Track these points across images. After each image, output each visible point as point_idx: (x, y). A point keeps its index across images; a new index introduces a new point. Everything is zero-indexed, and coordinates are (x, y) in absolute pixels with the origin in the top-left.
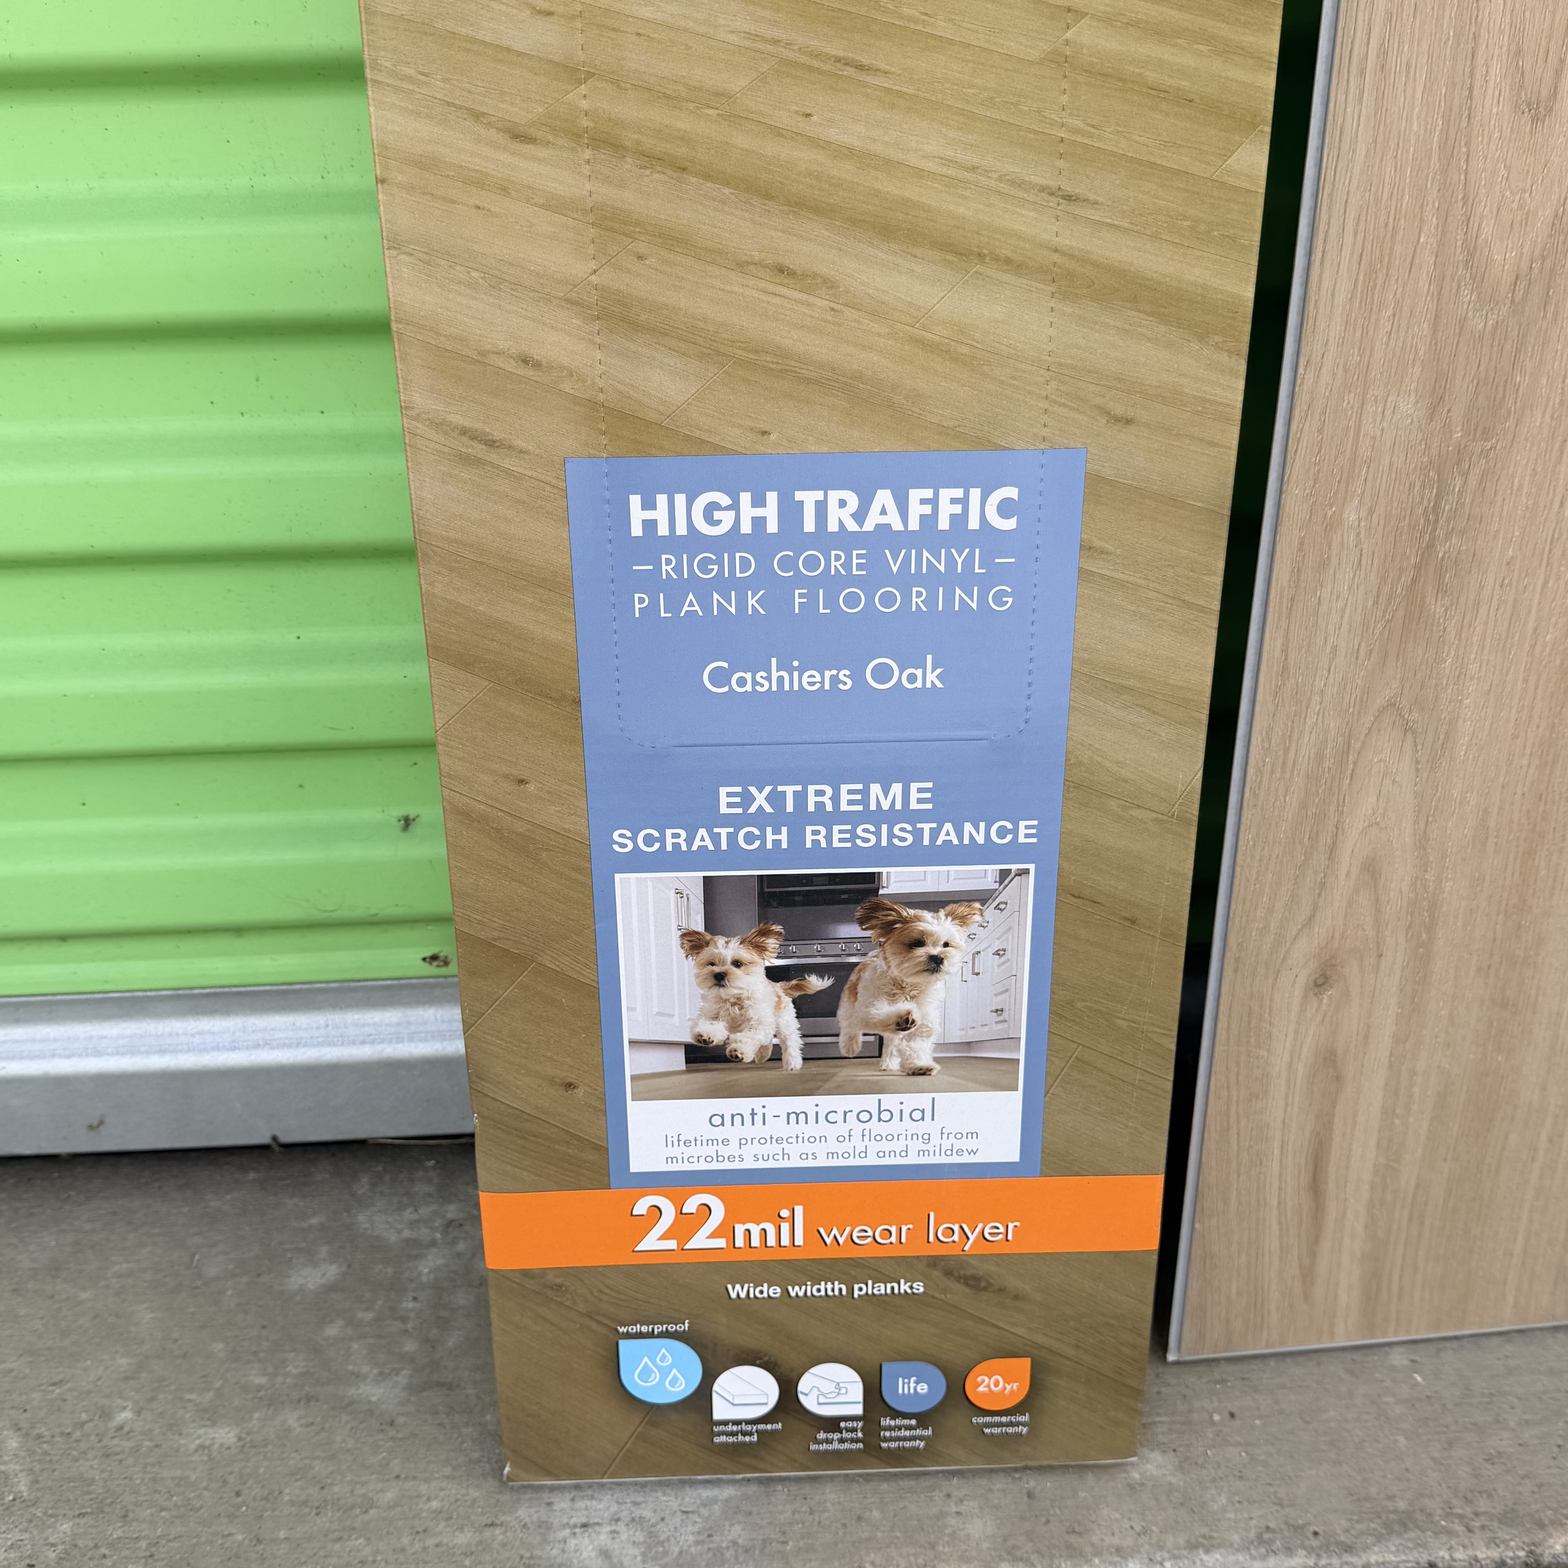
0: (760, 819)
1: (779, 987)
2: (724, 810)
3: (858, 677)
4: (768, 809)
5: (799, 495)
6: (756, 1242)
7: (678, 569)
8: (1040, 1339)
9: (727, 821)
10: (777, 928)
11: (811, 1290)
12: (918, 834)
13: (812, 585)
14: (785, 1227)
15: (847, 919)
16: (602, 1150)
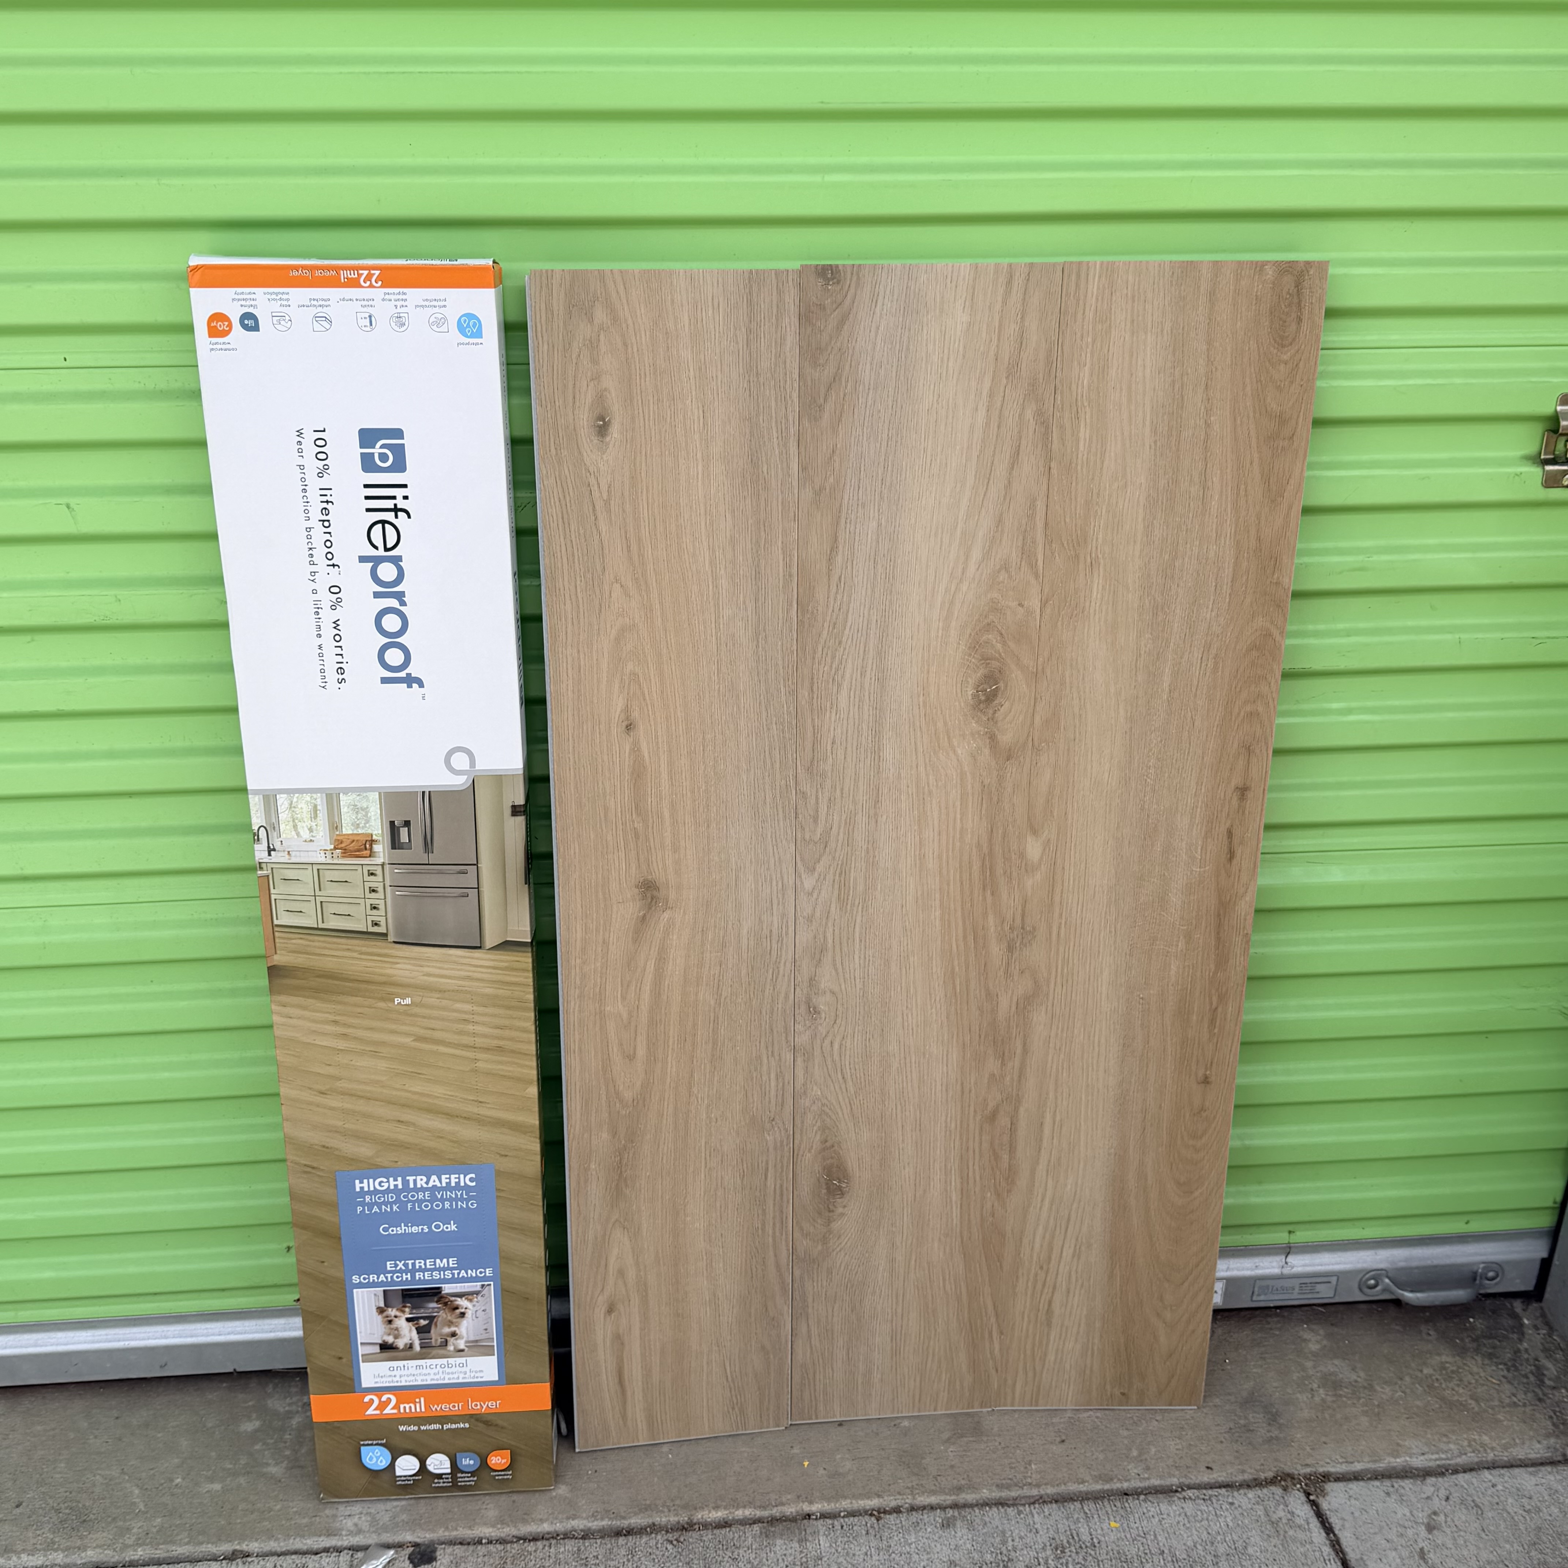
0: (401, 1271)
1: (410, 1324)
2: (389, 1269)
3: (430, 1228)
4: (403, 1268)
5: (408, 1178)
6: (408, 1410)
7: (371, 1199)
8: (513, 1443)
9: (390, 1272)
10: (409, 1305)
11: (428, 1427)
12: (453, 1274)
13: (414, 1202)
14: (418, 1405)
15: (432, 1301)
16: (352, 1380)
